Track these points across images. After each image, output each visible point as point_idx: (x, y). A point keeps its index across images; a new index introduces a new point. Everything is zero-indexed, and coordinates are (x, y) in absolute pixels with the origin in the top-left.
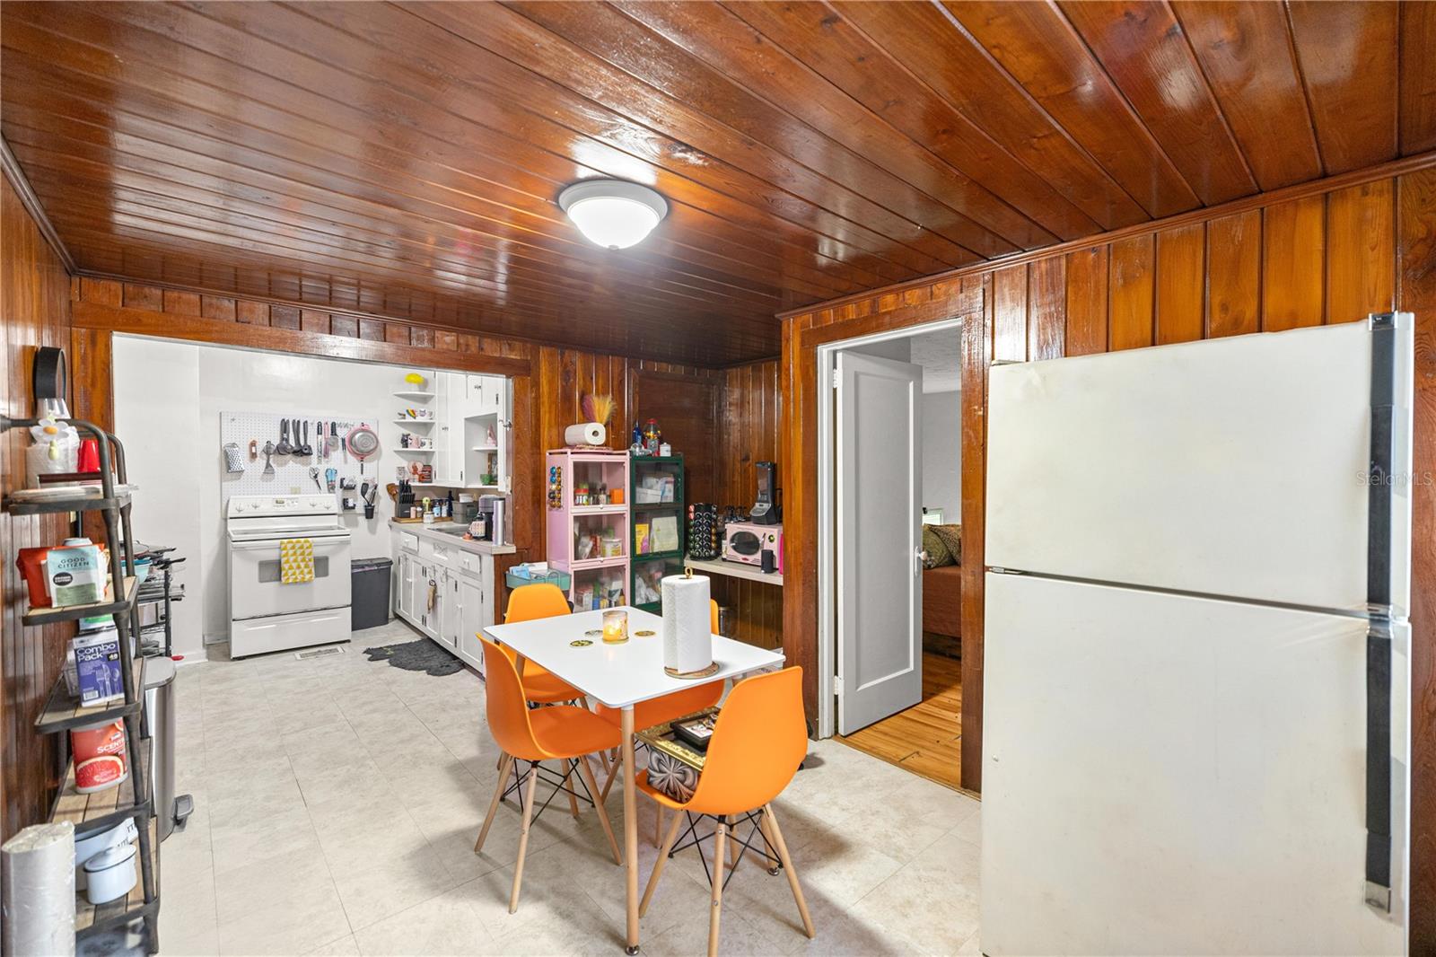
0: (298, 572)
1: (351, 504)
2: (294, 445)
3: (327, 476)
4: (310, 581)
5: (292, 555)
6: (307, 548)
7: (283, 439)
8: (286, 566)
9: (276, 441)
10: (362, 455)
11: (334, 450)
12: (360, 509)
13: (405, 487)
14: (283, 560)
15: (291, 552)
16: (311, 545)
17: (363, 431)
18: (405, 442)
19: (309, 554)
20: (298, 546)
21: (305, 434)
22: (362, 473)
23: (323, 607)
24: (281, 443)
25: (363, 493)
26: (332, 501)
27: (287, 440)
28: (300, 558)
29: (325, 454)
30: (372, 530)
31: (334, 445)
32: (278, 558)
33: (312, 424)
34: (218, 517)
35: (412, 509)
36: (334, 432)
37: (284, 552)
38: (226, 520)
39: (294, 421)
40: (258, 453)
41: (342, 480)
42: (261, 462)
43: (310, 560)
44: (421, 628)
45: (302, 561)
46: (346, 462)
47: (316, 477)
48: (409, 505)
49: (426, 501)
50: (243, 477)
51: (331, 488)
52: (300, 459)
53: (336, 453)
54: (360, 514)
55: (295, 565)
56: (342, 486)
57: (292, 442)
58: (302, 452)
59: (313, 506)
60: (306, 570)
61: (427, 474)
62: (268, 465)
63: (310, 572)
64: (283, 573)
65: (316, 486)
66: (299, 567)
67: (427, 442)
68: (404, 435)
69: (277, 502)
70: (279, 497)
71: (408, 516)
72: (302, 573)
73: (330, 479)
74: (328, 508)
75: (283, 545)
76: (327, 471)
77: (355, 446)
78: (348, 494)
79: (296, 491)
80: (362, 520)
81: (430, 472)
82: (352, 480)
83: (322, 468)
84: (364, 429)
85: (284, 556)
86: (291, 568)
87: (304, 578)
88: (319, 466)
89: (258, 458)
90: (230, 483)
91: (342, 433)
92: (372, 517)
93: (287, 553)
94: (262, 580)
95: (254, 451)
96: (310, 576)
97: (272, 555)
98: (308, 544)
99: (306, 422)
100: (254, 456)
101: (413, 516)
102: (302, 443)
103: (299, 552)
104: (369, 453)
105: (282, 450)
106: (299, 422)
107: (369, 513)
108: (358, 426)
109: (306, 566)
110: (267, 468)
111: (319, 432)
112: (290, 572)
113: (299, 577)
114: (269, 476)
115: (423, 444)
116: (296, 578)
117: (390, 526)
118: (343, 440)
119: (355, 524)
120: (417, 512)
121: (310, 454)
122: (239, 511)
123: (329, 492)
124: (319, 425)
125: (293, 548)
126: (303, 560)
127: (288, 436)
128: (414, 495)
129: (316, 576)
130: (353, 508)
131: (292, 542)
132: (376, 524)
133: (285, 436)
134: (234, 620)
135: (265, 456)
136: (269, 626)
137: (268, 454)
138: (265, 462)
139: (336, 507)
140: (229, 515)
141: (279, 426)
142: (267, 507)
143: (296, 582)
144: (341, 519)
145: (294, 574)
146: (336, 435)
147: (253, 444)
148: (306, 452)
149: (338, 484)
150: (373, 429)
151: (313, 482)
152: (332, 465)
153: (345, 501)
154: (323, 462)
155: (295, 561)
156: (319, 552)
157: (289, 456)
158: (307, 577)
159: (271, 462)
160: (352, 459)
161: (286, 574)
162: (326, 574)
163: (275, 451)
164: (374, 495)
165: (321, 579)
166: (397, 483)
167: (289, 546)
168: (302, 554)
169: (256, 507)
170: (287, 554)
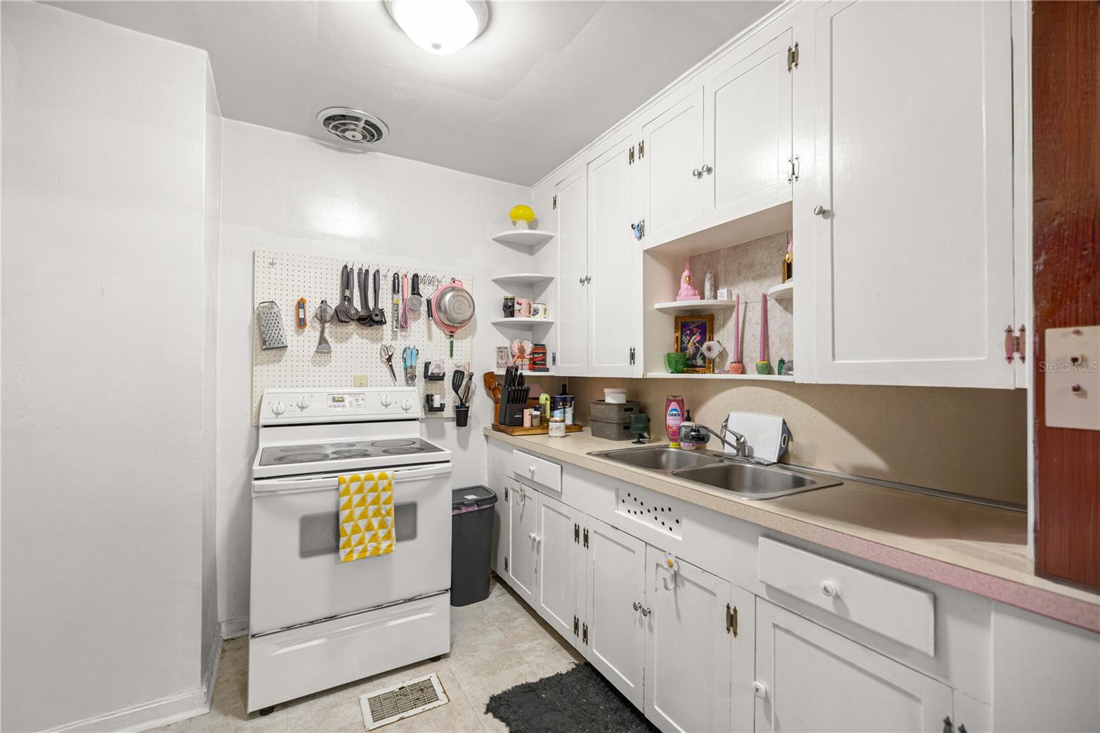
0: (368, 536)
1: (437, 404)
2: (360, 309)
3: (405, 360)
4: (388, 551)
5: (358, 505)
6: (384, 490)
7: (344, 298)
8: (346, 528)
9: (334, 302)
10: (452, 327)
11: (415, 319)
12: (449, 412)
13: (512, 377)
14: (344, 515)
15: (357, 498)
16: (390, 484)
17: (453, 289)
18: (509, 309)
19: (386, 503)
20: (369, 485)
21: (376, 292)
22: (451, 355)
23: (409, 596)
24: (342, 304)
25: (456, 387)
26: (411, 398)
27: (350, 300)
28: (372, 509)
29: (403, 325)
30: (463, 444)
31: (415, 311)
32: (332, 509)
33: (385, 276)
34: (246, 423)
35: (527, 412)
36: (415, 291)
37: (344, 500)
38: (257, 428)
39: (360, 269)
40: (308, 319)
41: (427, 365)
42: (312, 334)
43: (388, 513)
44: (575, 642)
45: (375, 515)
46: (430, 338)
47: (389, 359)
48: (519, 406)
49: (544, 398)
50: (284, 358)
51: (410, 378)
52: (368, 331)
53: (417, 323)
54: (448, 419)
55: (362, 524)
56: (426, 376)
57: (357, 303)
58: (370, 319)
59: (386, 406)
60: (381, 533)
61: (539, 357)
62: (322, 340)
63: (387, 537)
64: (343, 540)
65: (389, 374)
66: (369, 528)
67: (540, 307)
68: (506, 299)
69: (334, 400)
70: (337, 391)
71: (520, 423)
72: (374, 538)
73: (408, 364)
74: (406, 410)
75: (343, 487)
76: (405, 351)
77: (445, 312)
78: (434, 388)
79: (361, 382)
80: (451, 427)
81: (544, 354)
82: (438, 366)
83: (398, 346)
84: (455, 287)
85: (344, 508)
86: (356, 530)
87: (377, 549)
88: (393, 343)
89: (307, 329)
90: (265, 367)
91: (427, 291)
92: (465, 425)
93: (350, 501)
94: (305, 553)
95: (302, 316)
96: (388, 543)
97: (322, 504)
98: (385, 482)
99: (378, 271)
100: (301, 323)
101: (527, 423)
102: (371, 305)
103: (370, 497)
104: (463, 323)
105: (342, 316)
106: (367, 271)
107: (462, 417)
108: (446, 283)
109: (382, 525)
110: (320, 343)
111: (395, 290)
112: (355, 538)
113: (370, 547)
114: (323, 358)
115: (536, 312)
116: (365, 550)
117: (487, 437)
118: (429, 302)
119: (441, 434)
120: (533, 417)
121: (382, 323)
122: (278, 414)
123: (408, 384)
124: (396, 277)
125: (360, 490)
126: (377, 513)
127: (352, 293)
128: (528, 390)
129: (399, 539)
130: (442, 408)
131: (358, 479)
132: (469, 432)
133: (347, 293)
134: (253, 636)
135: (318, 325)
136: (313, 642)
137: (322, 321)
138: (318, 334)
139: (417, 410)
140: (263, 422)
141: (339, 278)
142: (321, 409)
143: (365, 558)
144: (424, 425)
145: (361, 542)
146: (419, 294)
147: (301, 304)
148: (377, 319)
149: (420, 371)
150: (467, 287)
151: (385, 368)
152: (411, 342)
153: (429, 399)
154: (399, 337)
155: (363, 515)
156: (403, 494)
157: (353, 326)
158: (384, 545)
159: (326, 335)
160: (439, 334)
161: (348, 544)
162: (412, 535)
163: (332, 318)
164: (468, 388)
165: (407, 545)
166: (503, 372)
167: (354, 487)
168: (376, 501)
169: (302, 408)
170: (349, 505)
